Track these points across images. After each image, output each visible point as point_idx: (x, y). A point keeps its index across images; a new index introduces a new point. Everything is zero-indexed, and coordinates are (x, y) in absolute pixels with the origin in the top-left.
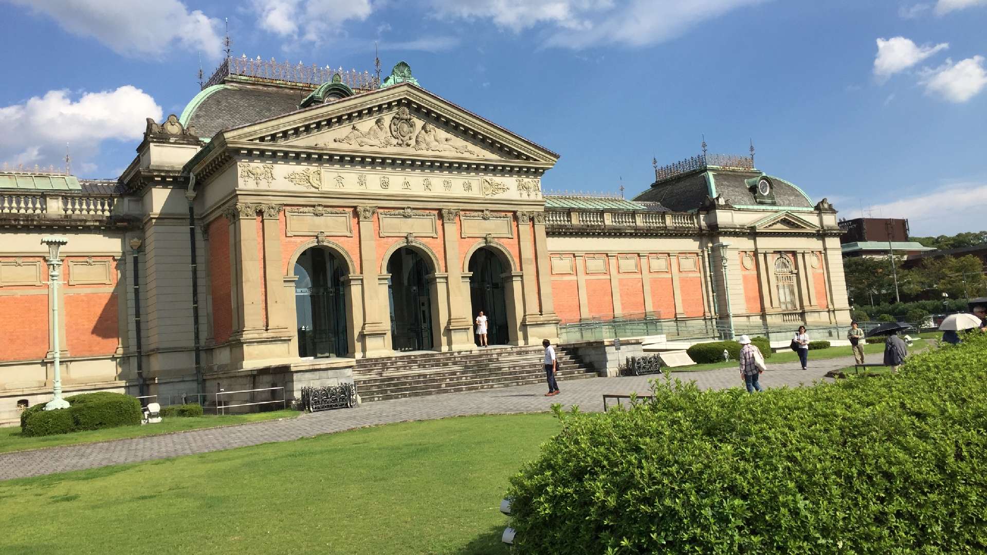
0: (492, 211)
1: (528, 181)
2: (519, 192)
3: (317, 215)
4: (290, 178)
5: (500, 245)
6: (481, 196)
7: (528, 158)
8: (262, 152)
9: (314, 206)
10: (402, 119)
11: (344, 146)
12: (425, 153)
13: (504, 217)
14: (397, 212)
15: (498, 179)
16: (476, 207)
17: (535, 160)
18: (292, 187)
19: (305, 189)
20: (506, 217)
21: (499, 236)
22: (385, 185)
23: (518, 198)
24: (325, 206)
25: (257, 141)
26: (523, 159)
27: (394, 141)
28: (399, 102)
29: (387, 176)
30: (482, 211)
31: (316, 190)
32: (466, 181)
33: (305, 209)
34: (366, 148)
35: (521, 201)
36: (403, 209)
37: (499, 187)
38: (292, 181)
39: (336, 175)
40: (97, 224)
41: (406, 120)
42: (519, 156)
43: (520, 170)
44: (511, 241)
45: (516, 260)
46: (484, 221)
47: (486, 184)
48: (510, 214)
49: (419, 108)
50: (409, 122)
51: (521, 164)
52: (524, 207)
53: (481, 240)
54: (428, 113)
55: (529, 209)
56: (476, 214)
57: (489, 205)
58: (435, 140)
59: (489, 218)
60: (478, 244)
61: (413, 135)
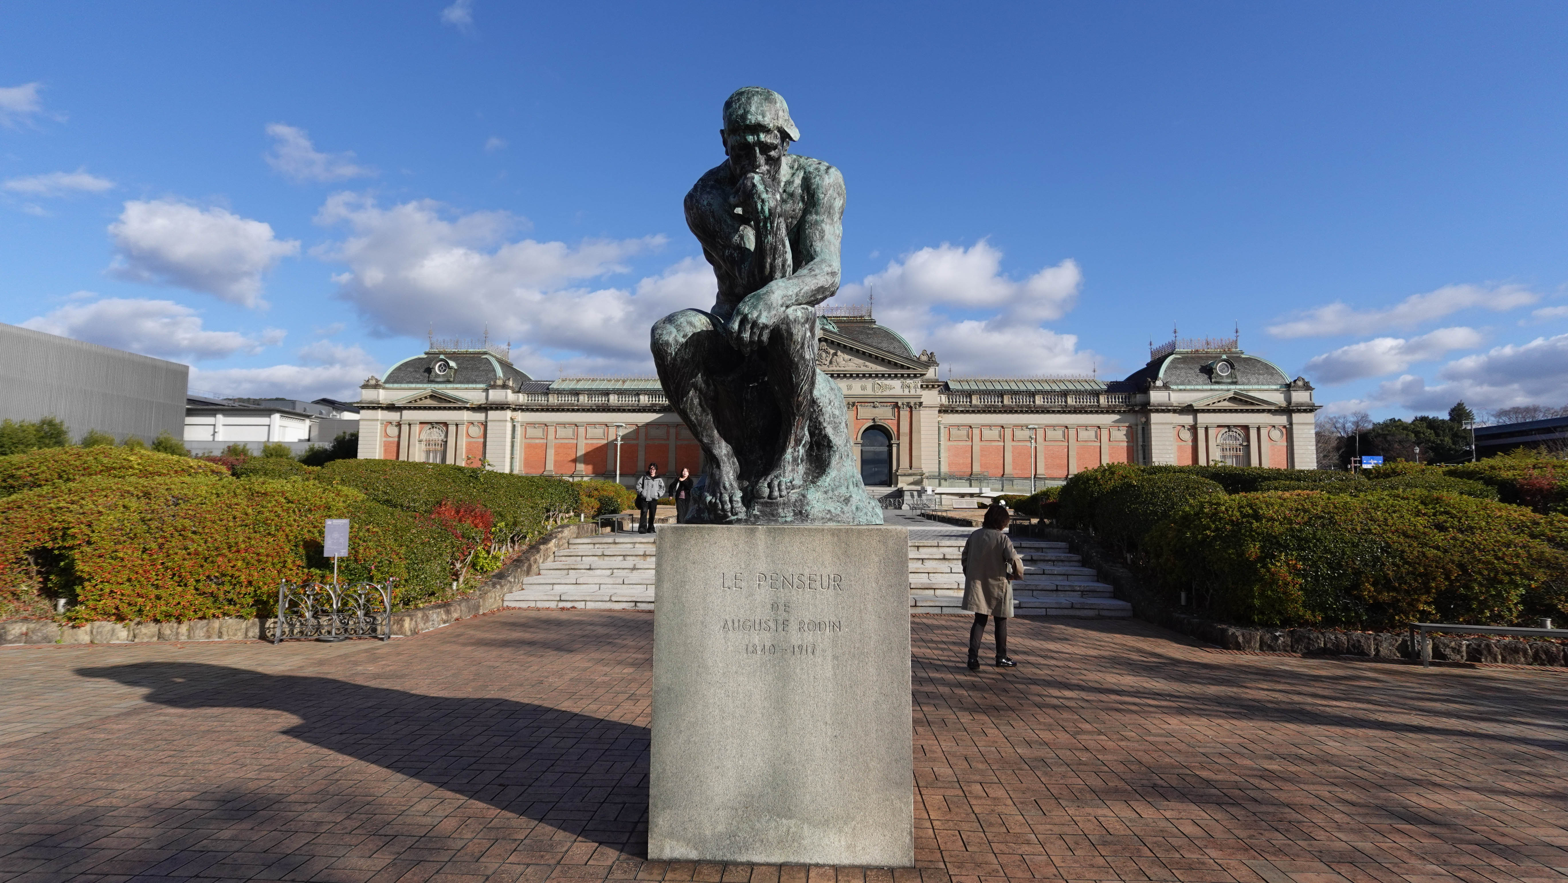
0: (880, 402)
2: (901, 389)
5: (885, 423)
6: (874, 393)
7: (909, 368)
15: (887, 382)
16: (869, 400)
17: (914, 369)
20: (890, 406)
21: (884, 418)
23: (902, 393)
26: (902, 368)
30: (873, 402)
32: (864, 384)
35: (904, 395)
37: (886, 387)
43: (902, 376)
44: (893, 421)
45: (896, 433)
46: (874, 408)
47: (877, 385)
48: (894, 404)
49: (832, 342)
50: (826, 350)
51: (902, 372)
52: (905, 399)
53: (870, 421)
54: (838, 344)
55: (909, 400)
56: (869, 404)
57: (878, 399)
58: (844, 360)
59: (878, 407)
60: (868, 423)
61: (828, 358)
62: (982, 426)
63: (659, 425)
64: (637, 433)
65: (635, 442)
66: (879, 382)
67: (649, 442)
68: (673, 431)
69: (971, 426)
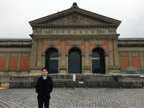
0: (99, 38)
2: (109, 33)
3: (51, 40)
4: (46, 32)
5: (102, 47)
6: (97, 34)
7: (111, 23)
8: (39, 26)
9: (51, 38)
11: (59, 24)
12: (80, 24)
14: (72, 39)
16: (94, 37)
18: (46, 34)
19: (49, 34)
20: (104, 39)
21: (101, 44)
22: (69, 32)
23: (109, 34)
24: (53, 38)
25: (38, 24)
27: (72, 22)
28: (74, 13)
29: (70, 30)
30: (97, 38)
31: (51, 35)
32: (92, 31)
33: (49, 39)
34: (64, 24)
36: (74, 38)
39: (57, 31)
40: (26, 46)
42: (108, 23)
43: (109, 27)
44: (106, 46)
45: (107, 51)
46: (97, 41)
47: (98, 31)
48: (106, 39)
49: (79, 13)
50: (76, 17)
51: (109, 25)
52: (110, 36)
53: (96, 46)
54: (81, 14)
55: (112, 37)
56: (95, 39)
57: (99, 36)
58: (84, 21)
59: (99, 40)
60: (95, 47)
61: (77, 20)
62: (132, 51)
63: (15, 52)
64: (6, 55)
65: (5, 58)
66: (99, 30)
67: (10, 58)
68: (20, 54)
69: (128, 52)
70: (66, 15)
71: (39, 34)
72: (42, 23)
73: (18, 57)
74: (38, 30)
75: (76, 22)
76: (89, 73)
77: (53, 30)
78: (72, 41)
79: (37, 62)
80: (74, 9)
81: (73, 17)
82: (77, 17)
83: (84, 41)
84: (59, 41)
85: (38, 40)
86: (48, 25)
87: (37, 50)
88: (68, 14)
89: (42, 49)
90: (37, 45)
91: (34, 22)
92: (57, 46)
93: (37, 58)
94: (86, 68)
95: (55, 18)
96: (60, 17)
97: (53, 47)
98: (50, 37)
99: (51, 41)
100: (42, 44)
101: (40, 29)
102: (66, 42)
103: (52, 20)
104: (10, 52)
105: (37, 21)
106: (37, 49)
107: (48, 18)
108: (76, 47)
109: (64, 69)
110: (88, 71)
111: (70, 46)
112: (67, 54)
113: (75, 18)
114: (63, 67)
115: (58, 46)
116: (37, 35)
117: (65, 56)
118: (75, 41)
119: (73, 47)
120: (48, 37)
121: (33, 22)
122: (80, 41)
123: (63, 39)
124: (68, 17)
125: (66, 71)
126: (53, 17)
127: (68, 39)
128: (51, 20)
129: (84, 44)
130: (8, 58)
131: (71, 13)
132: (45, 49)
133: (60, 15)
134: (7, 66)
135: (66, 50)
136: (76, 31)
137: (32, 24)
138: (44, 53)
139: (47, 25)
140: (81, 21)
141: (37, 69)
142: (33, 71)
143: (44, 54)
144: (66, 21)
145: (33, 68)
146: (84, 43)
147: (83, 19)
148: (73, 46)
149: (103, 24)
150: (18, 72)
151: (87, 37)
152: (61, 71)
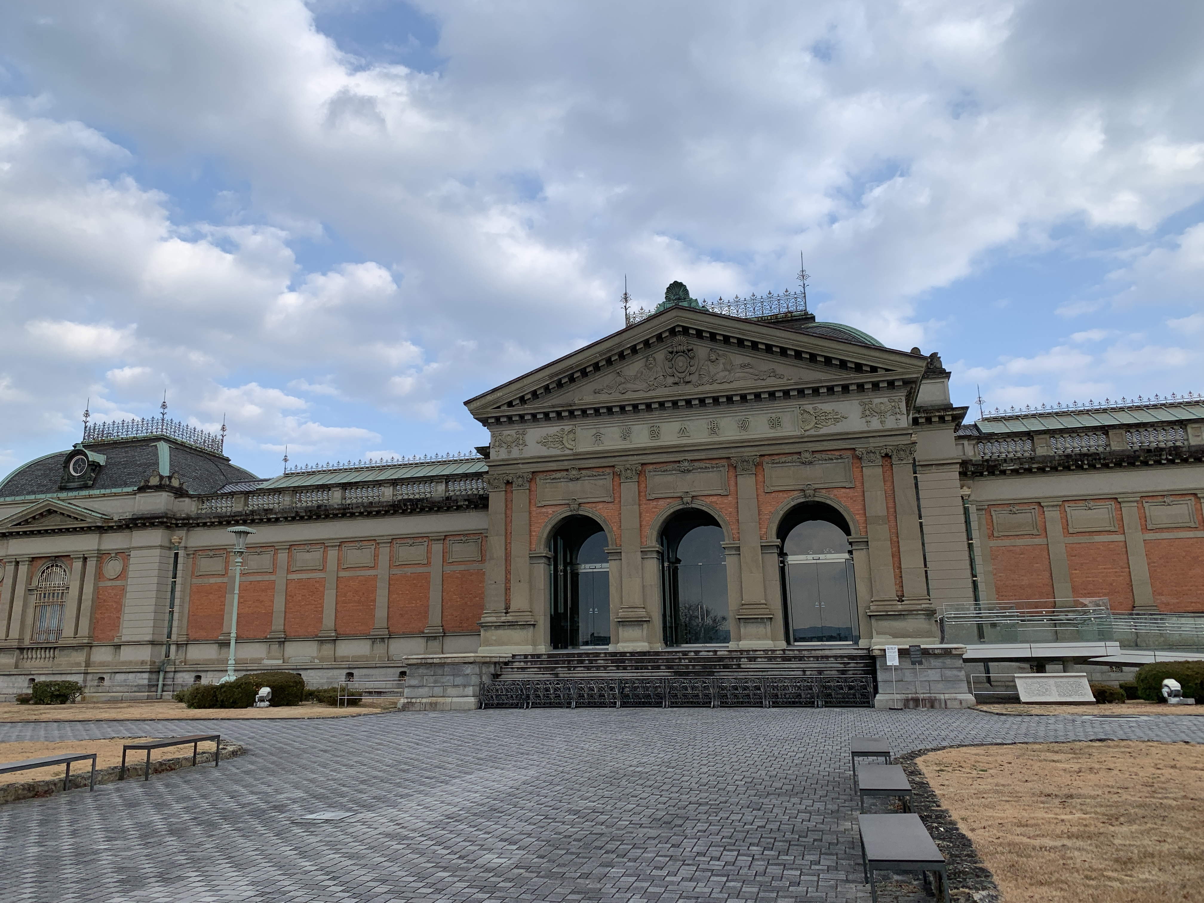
0: (814, 452)
1: (880, 400)
2: (864, 420)
3: (571, 480)
4: (544, 443)
6: (797, 433)
7: (874, 369)
8: (510, 418)
9: (567, 470)
10: (677, 352)
11: (603, 398)
12: (708, 389)
13: (837, 459)
14: (670, 467)
15: (827, 406)
16: (787, 449)
17: (887, 370)
18: (544, 451)
19: (559, 452)
20: (840, 457)
21: (826, 486)
22: (655, 434)
23: (864, 427)
24: (579, 469)
25: (505, 408)
26: (867, 372)
27: (670, 380)
28: (672, 332)
29: (658, 425)
30: (799, 453)
31: (570, 452)
32: (774, 416)
33: (558, 475)
34: (630, 395)
35: (869, 432)
36: (678, 462)
37: (830, 417)
38: (545, 446)
40: (467, 503)
41: (684, 352)
42: (859, 368)
43: (861, 387)
44: (850, 492)
45: (860, 518)
46: (803, 466)
47: (805, 415)
48: (849, 453)
49: (699, 334)
50: (688, 353)
51: (860, 378)
52: (871, 440)
53: (796, 494)
54: (713, 337)
55: (882, 442)
56: (790, 458)
57: (810, 445)
58: (725, 370)
59: (811, 463)
60: (793, 499)
61: (693, 369)
62: (1067, 500)
63: (413, 539)
64: (376, 556)
65: (372, 572)
66: (809, 408)
67: (395, 571)
68: (437, 547)
69: (1039, 503)
70: (634, 350)
71: (515, 453)
72: (522, 400)
73: (428, 564)
74: (509, 432)
75: (688, 379)
76: (765, 637)
77: (578, 430)
78: (670, 478)
79: (507, 589)
80: (674, 313)
81: (671, 353)
82: (689, 351)
83: (732, 474)
84: (607, 482)
85: (508, 483)
86: (553, 407)
87: (506, 533)
88: (647, 343)
89: (530, 526)
90: (506, 506)
91: (489, 398)
92: (601, 506)
93: (508, 572)
94: (747, 613)
95: (585, 368)
96: (609, 362)
97: (581, 513)
98: (566, 463)
99: (573, 486)
100: (530, 502)
101: (517, 427)
102: (643, 485)
103: (572, 379)
104: (393, 540)
105: (499, 394)
106: (506, 530)
107: (551, 376)
108: (694, 506)
109: (639, 622)
110: (760, 629)
111: (661, 502)
112: (653, 543)
113: (681, 362)
114: (631, 615)
115: (606, 505)
116: (503, 460)
117: (639, 555)
118: (689, 477)
119: (677, 506)
120: (554, 466)
121: (483, 401)
122: (711, 474)
123: (626, 470)
124: (647, 357)
125: (645, 632)
126: (572, 368)
127: (651, 467)
128: (566, 380)
129: (732, 488)
130: (382, 571)
131: (659, 337)
132: (546, 526)
133: (604, 354)
134: (381, 613)
135: (644, 523)
136: (688, 423)
137: (477, 408)
138: (542, 547)
139: (550, 407)
140: (712, 369)
141: (512, 625)
142: (493, 635)
143: (542, 550)
144: (636, 378)
145: (494, 619)
146: (732, 483)
147: (722, 360)
148: (679, 501)
149: (825, 381)
150: (435, 638)
151: (748, 452)
152: (625, 633)
